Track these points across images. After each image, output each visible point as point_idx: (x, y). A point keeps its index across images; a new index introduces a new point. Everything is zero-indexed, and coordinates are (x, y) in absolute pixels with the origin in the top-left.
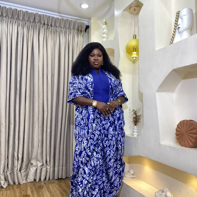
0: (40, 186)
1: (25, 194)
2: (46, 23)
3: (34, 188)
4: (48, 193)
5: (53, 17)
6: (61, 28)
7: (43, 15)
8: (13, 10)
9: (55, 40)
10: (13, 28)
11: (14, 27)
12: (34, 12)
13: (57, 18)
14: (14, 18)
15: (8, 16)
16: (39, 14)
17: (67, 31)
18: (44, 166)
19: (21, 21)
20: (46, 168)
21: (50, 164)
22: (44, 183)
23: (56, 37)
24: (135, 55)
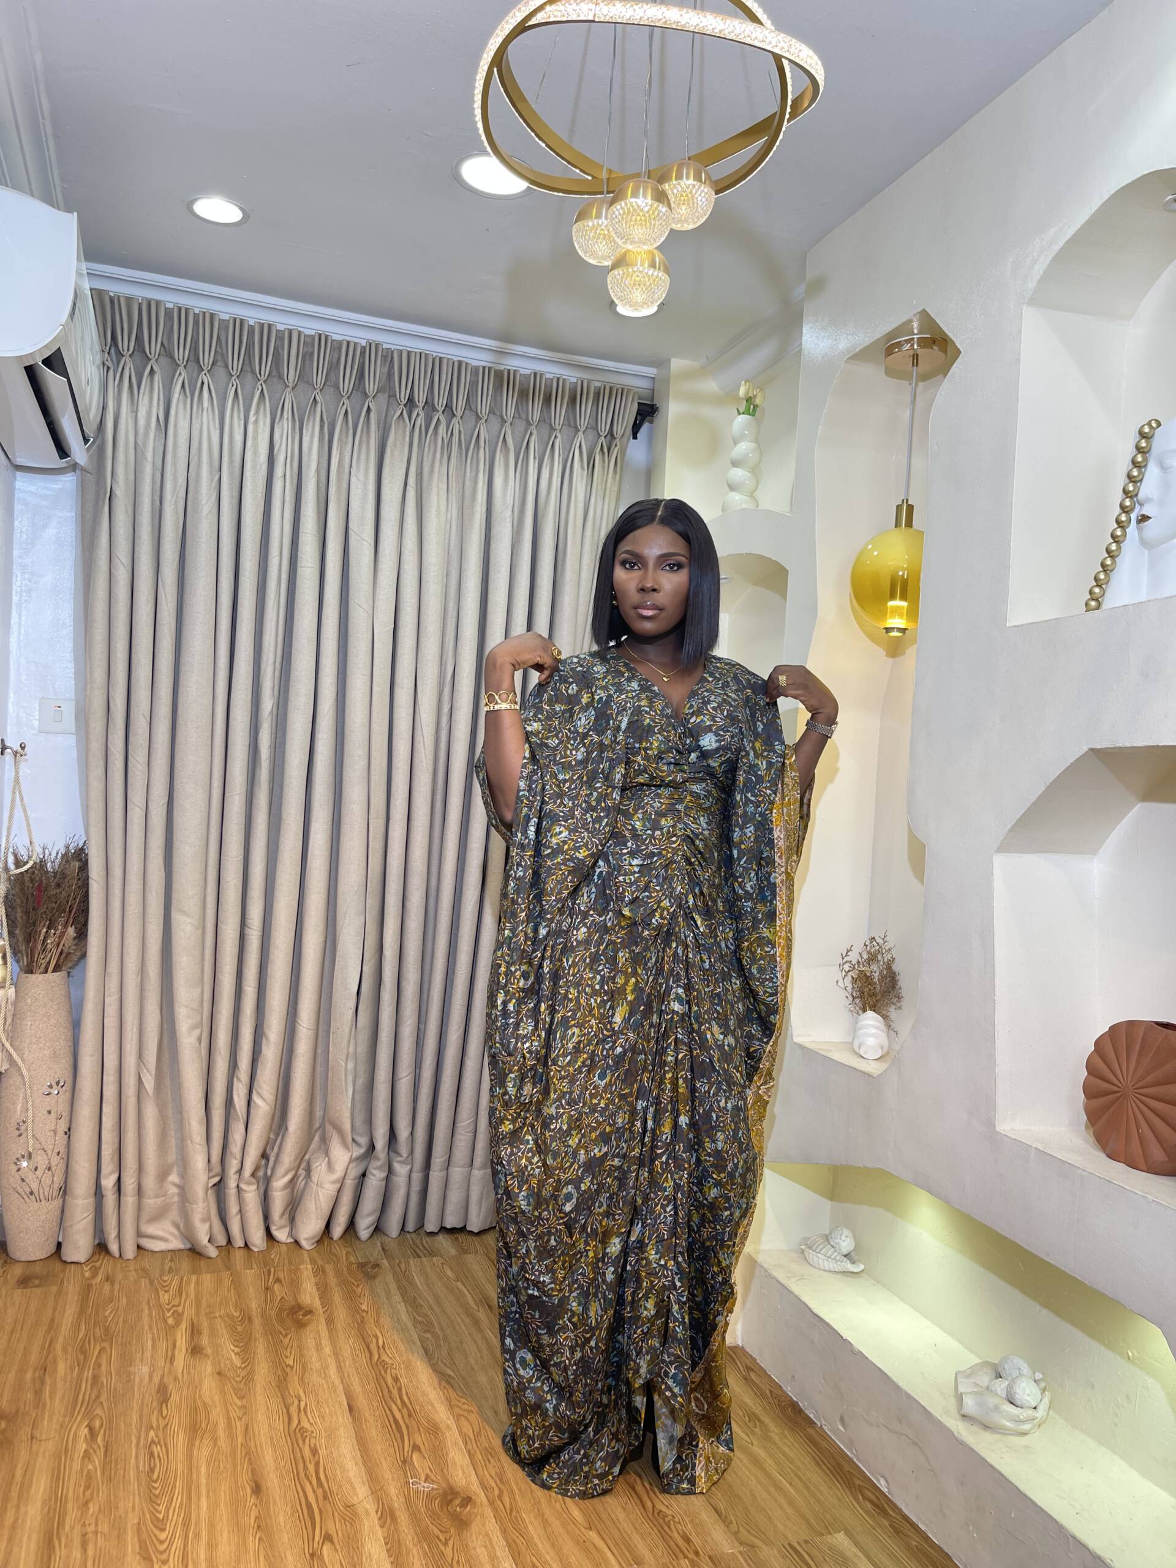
0: (362, 1266)
1: (289, 1298)
2: (420, 398)
3: (329, 1268)
4: (402, 1308)
5: (460, 363)
6: (504, 421)
7: (404, 355)
8: (251, 329)
9: (468, 492)
10: (250, 427)
12: (361, 337)
13: (484, 368)
14: (253, 372)
15: (227, 367)
16: (385, 346)
17: (533, 438)
18: (379, 1163)
19: (289, 389)
20: (384, 1175)
21: (412, 1152)
22: (383, 1249)
23: (471, 471)
24: (901, 615)
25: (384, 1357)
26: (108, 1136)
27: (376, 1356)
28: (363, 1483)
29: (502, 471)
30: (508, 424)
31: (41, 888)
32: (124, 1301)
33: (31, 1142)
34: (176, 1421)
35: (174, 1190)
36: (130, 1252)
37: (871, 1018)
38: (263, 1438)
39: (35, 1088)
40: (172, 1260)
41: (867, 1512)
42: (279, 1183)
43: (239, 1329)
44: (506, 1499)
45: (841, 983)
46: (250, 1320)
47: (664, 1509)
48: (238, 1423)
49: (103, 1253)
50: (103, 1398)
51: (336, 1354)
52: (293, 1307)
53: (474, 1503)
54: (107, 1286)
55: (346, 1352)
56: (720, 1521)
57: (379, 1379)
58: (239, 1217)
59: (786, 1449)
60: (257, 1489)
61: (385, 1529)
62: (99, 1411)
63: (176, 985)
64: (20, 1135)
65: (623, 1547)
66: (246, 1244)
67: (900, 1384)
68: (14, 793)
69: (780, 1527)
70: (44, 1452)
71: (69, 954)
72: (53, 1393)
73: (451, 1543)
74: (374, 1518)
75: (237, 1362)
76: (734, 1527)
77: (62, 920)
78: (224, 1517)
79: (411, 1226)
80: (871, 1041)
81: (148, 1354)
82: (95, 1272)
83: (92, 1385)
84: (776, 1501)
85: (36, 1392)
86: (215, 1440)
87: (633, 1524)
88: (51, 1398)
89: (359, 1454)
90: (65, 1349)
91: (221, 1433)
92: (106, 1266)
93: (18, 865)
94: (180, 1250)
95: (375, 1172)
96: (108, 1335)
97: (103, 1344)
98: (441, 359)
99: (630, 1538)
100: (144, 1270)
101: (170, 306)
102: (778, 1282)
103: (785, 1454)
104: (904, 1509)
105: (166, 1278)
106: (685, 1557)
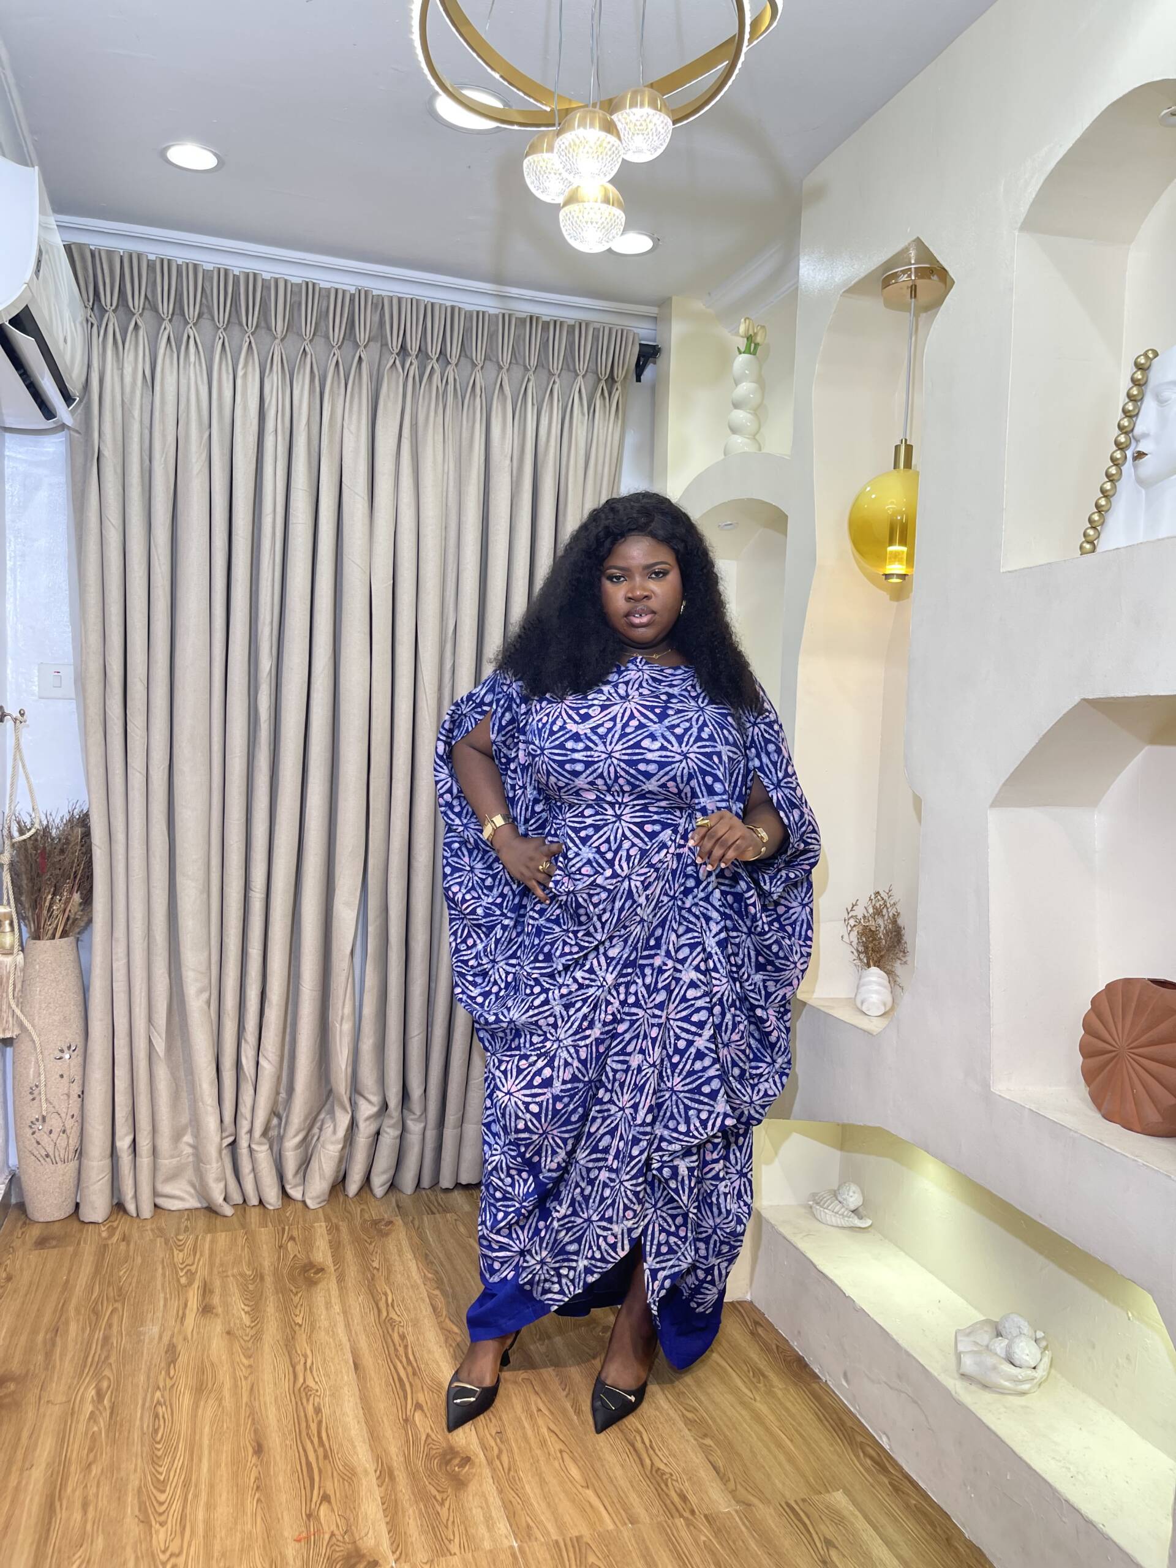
0: (375, 1223)
1: (302, 1256)
2: (413, 346)
3: (343, 1226)
4: (413, 1265)
5: (453, 308)
6: (501, 368)
7: (395, 302)
8: (236, 279)
9: (465, 443)
10: (239, 382)
11: (245, 375)
12: (349, 284)
13: (478, 312)
14: (241, 324)
15: (213, 319)
16: (375, 292)
17: (531, 384)
18: (392, 1121)
19: (277, 341)
20: (398, 1133)
21: (425, 1110)
22: (398, 1206)
23: (467, 421)
24: (900, 561)
25: (393, 1315)
26: (121, 1099)
27: (384, 1314)
28: (364, 1442)
29: (500, 419)
30: (505, 370)
31: (44, 855)
32: (139, 1260)
33: (44, 1106)
34: (182, 1382)
35: (189, 1150)
36: (147, 1211)
37: (875, 974)
38: (268, 1399)
39: (46, 1053)
40: (188, 1219)
41: (867, 1470)
42: (291, 1142)
43: (251, 1287)
44: (505, 1458)
45: (846, 938)
46: (262, 1278)
47: (662, 1466)
48: (244, 1383)
49: (121, 1213)
50: (112, 1360)
51: (345, 1312)
52: (305, 1266)
53: (473, 1464)
54: (123, 1246)
55: (356, 1311)
56: (718, 1480)
57: (386, 1337)
58: (252, 1175)
59: (789, 1405)
60: (259, 1449)
61: (382, 1489)
62: (107, 1372)
63: (182, 949)
64: (34, 1099)
65: (618, 1506)
66: (261, 1202)
67: (900, 1342)
68: (15, 760)
69: (779, 1485)
70: (51, 1415)
71: (75, 920)
72: (63, 1355)
73: (447, 1505)
74: (373, 1477)
75: (246, 1320)
76: (731, 1485)
77: (67, 886)
78: (224, 1479)
79: (426, 1182)
80: (874, 998)
81: (159, 1314)
82: (112, 1231)
83: (102, 1347)
84: (775, 1458)
85: (46, 1353)
86: (220, 1400)
87: (631, 1482)
88: (61, 1359)
89: (361, 1412)
90: (78, 1311)
91: (226, 1393)
92: (122, 1225)
93: (21, 832)
94: (196, 1209)
95: (388, 1130)
96: (121, 1295)
97: (117, 1305)
98: (433, 304)
99: (627, 1497)
100: (160, 1229)
101: (152, 257)
102: (785, 1238)
103: (787, 1410)
104: (904, 1467)
105: (181, 1237)
106: (681, 1516)
